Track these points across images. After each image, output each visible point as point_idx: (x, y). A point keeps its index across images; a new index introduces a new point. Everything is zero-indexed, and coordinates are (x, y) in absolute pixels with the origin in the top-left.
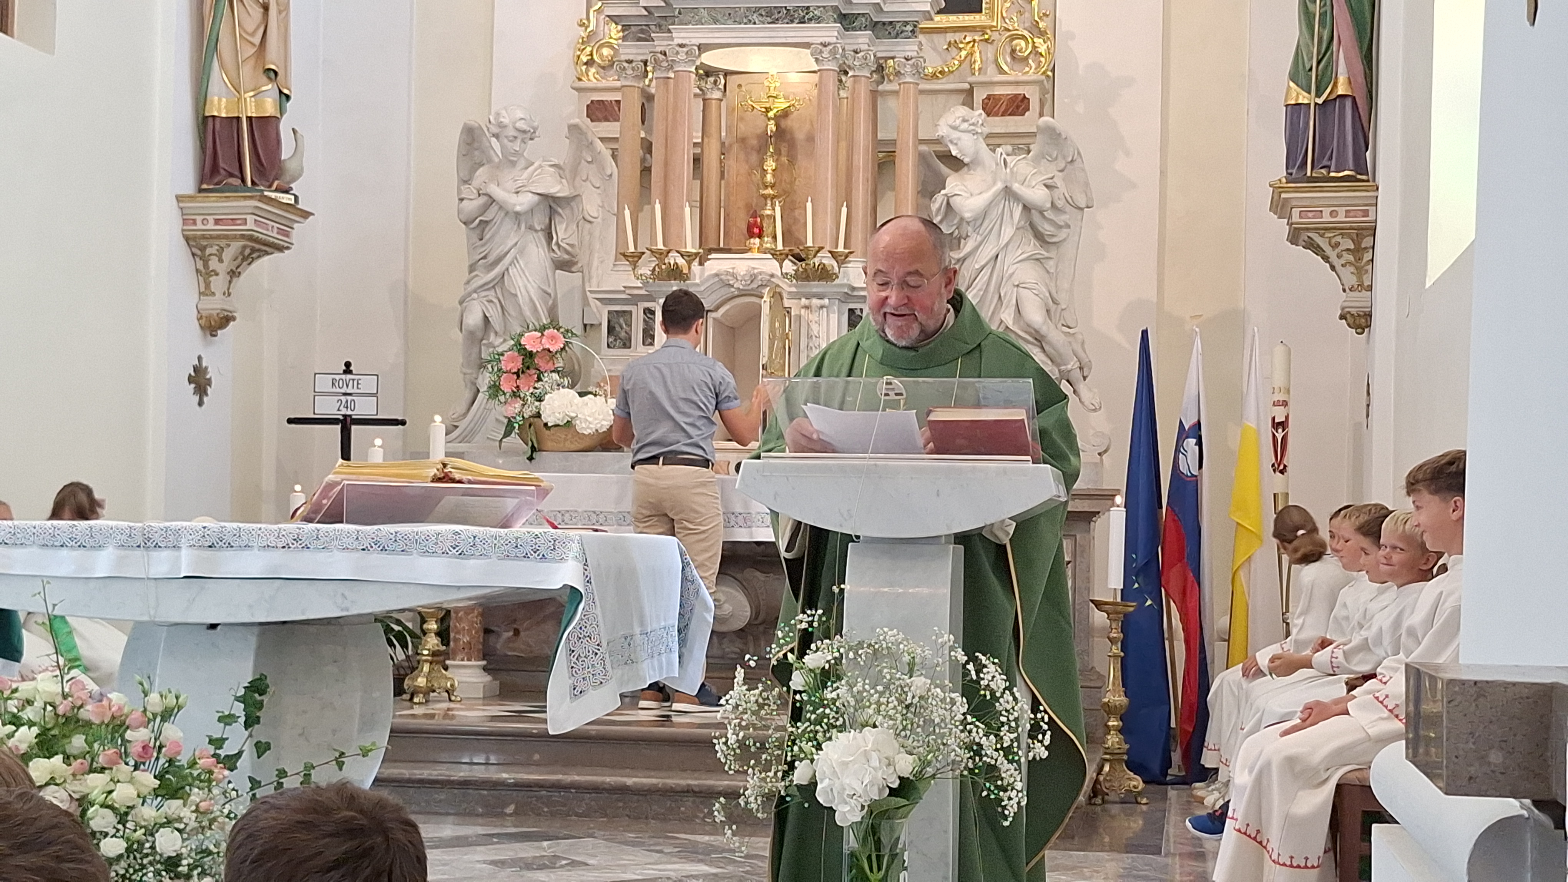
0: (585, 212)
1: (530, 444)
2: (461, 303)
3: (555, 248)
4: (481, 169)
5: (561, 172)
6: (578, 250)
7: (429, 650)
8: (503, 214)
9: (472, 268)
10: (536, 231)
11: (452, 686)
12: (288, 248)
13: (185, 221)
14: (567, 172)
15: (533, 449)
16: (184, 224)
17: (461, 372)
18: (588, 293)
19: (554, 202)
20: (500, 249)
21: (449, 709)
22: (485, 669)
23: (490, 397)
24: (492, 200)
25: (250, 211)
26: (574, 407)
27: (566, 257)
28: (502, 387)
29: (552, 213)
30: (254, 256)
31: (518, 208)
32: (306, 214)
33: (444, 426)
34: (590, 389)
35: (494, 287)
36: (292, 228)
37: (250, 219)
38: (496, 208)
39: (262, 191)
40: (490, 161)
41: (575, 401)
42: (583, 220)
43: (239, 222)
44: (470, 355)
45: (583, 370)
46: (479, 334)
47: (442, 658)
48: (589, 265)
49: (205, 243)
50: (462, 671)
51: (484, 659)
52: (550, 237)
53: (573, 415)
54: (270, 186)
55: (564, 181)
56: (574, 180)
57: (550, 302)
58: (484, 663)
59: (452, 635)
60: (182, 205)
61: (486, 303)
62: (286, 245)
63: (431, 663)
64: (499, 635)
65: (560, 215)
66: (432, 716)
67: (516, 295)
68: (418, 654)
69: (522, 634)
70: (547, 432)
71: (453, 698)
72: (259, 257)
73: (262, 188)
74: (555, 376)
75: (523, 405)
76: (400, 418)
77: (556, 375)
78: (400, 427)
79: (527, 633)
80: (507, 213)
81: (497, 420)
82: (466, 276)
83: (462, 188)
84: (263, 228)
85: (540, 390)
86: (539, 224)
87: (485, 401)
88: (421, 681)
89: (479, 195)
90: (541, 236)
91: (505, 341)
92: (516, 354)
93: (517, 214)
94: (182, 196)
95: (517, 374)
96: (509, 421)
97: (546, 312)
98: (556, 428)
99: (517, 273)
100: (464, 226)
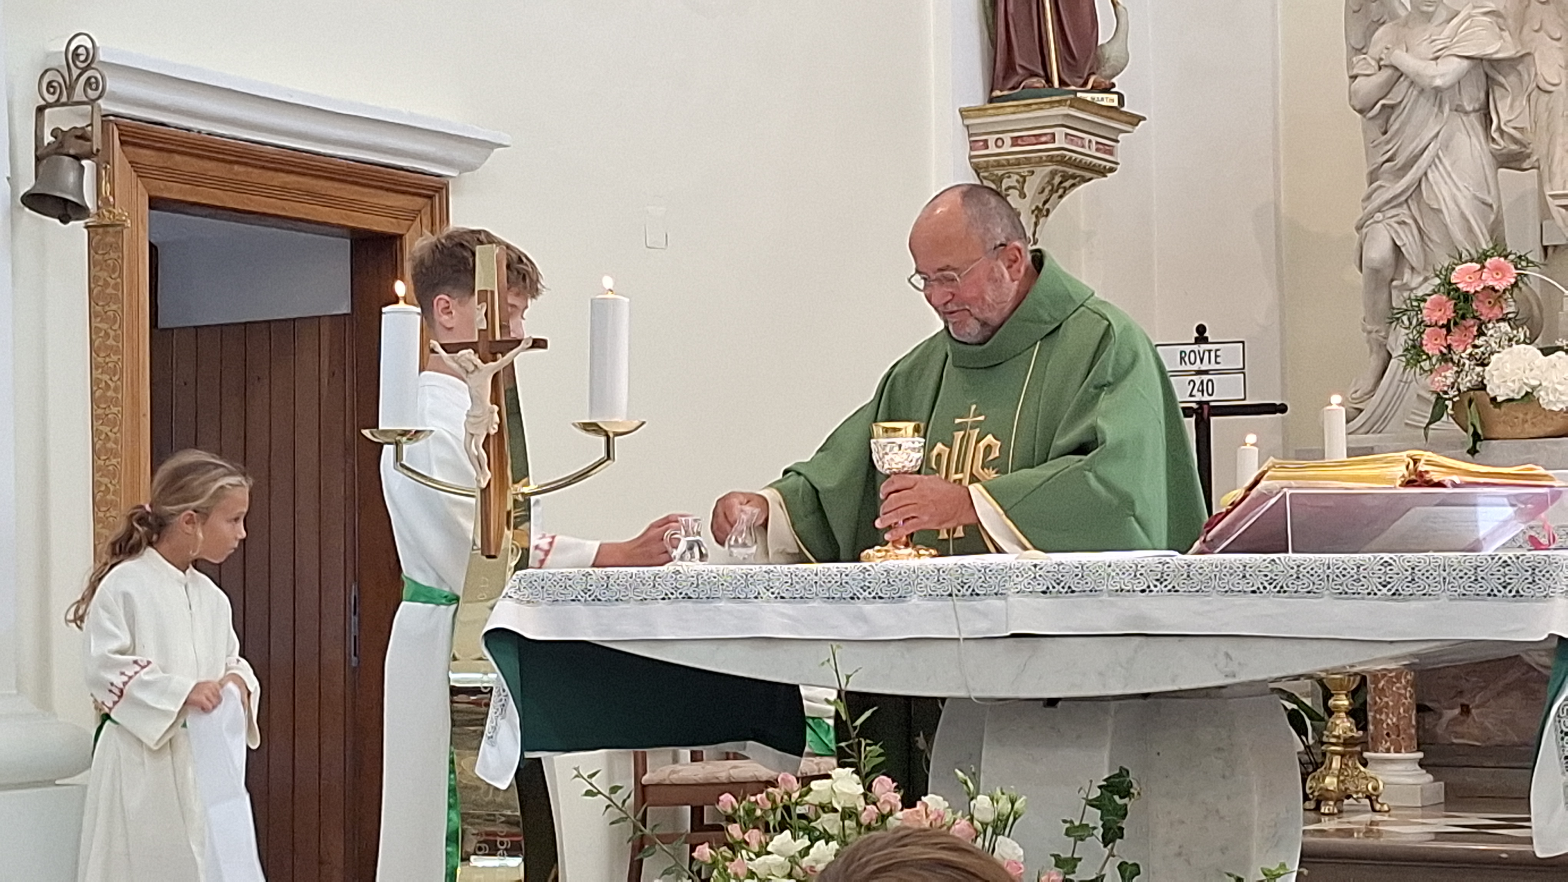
0: (1540, 78)
1: (1471, 430)
2: (1359, 228)
3: (1496, 135)
4: (1381, 29)
5: (1500, 21)
6: (1531, 136)
7: (1338, 737)
8: (1415, 93)
9: (1373, 177)
10: (1467, 113)
11: (1375, 789)
12: (1112, 170)
13: (973, 145)
14: (1510, 21)
15: (1476, 437)
16: (971, 149)
17: (1364, 330)
18: (1549, 199)
19: (1493, 66)
20: (1414, 144)
21: (1372, 823)
22: (1421, 765)
23: (1408, 363)
24: (1399, 74)
25: (1060, 123)
26: (1536, 372)
27: (1514, 147)
28: (1424, 348)
29: (1490, 83)
30: (1067, 184)
31: (1438, 82)
32: (1135, 120)
33: (1343, 409)
34: (1559, 344)
35: (1406, 200)
36: (1117, 141)
37: (1060, 132)
38: (1406, 83)
39: (1075, 92)
40: (1394, 16)
41: (1536, 362)
42: (1536, 89)
43: (1043, 139)
44: (1375, 304)
45: (1545, 315)
46: (1388, 273)
47: (1358, 749)
48: (1549, 156)
49: (1000, 173)
50: (1389, 767)
51: (1418, 750)
52: (1487, 121)
53: (1535, 383)
54: (1085, 83)
55: (1506, 34)
56: (1520, 32)
57: (1493, 217)
58: (1420, 755)
59: (1370, 714)
60: (968, 122)
61: (1396, 226)
62: (1109, 165)
63: (1343, 755)
64: (1441, 716)
65: (1502, 86)
66: (1349, 833)
67: (1440, 211)
68: (1323, 743)
69: (1473, 711)
70: (1497, 410)
71: (1378, 807)
72: (1073, 185)
73: (1073, 88)
74: (1504, 326)
75: (1457, 372)
76: (1278, 402)
77: (1506, 324)
78: (1279, 415)
79: (1483, 710)
80: (1422, 91)
81: (1418, 396)
82: (1365, 190)
83: (1354, 59)
84: (1077, 145)
85: (1482, 349)
86: (1471, 102)
87: (1402, 369)
88: (1331, 782)
89: (1380, 68)
90: (1474, 120)
91: (1426, 279)
92: (1445, 298)
93: (1438, 90)
94: (968, 110)
95: (1447, 327)
96: (1439, 398)
97: (1485, 231)
98: (1511, 403)
99: (1440, 180)
100: (1358, 115)
